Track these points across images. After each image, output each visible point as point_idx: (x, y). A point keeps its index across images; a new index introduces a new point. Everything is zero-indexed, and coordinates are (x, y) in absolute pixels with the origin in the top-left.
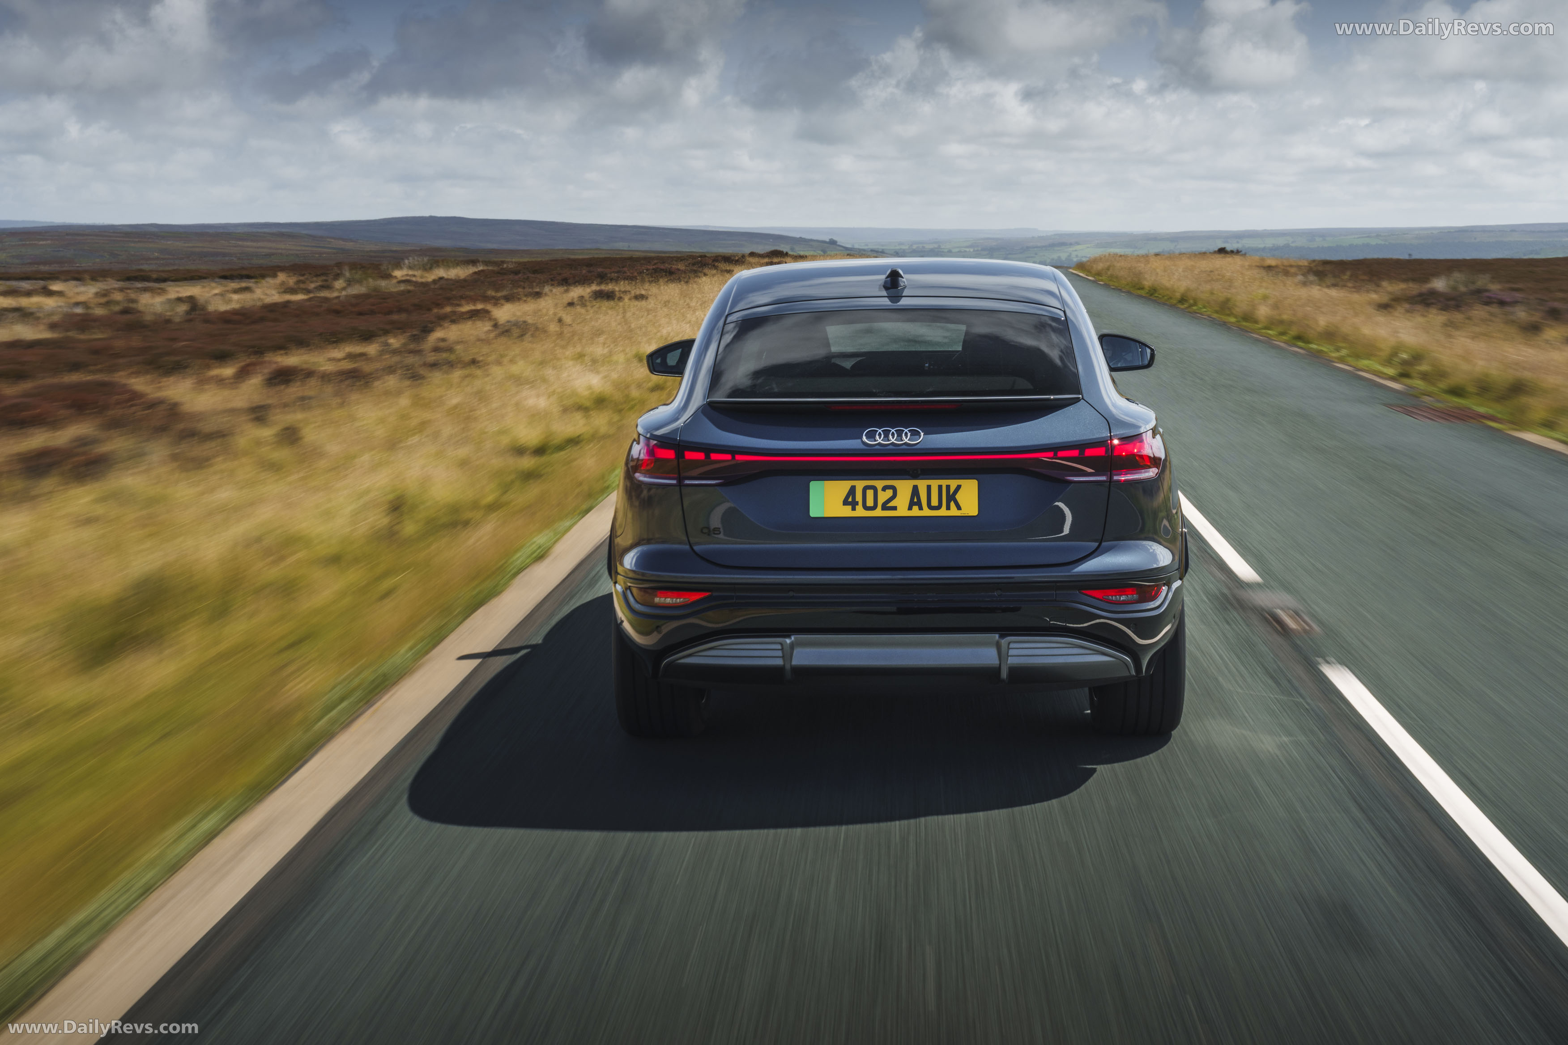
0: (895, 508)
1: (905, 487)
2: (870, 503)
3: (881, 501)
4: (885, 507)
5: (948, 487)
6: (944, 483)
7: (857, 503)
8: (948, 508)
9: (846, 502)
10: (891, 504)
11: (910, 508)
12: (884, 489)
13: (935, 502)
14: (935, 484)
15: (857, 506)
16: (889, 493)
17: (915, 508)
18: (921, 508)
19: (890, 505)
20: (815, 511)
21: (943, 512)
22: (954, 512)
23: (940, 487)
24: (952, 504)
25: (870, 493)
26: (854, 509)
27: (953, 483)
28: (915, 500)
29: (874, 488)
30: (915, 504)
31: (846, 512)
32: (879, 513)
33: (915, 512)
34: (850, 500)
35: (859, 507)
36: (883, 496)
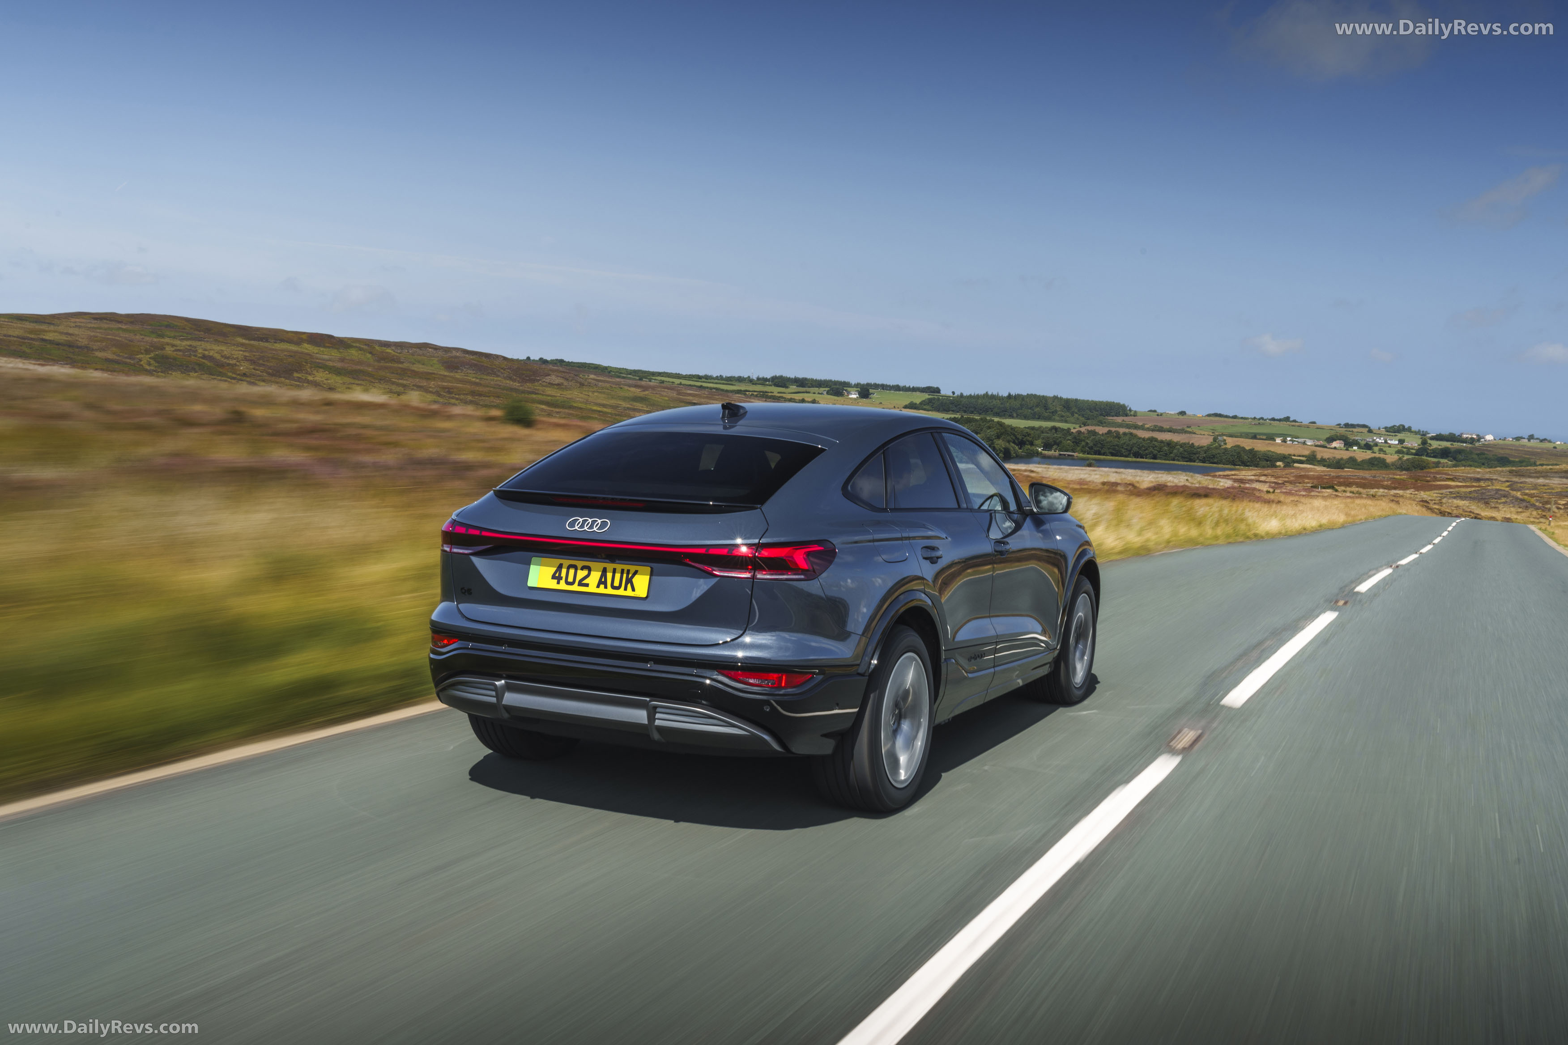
0: (587, 585)
1: (596, 568)
2: (570, 579)
3: (578, 578)
4: (580, 584)
5: (627, 571)
6: (625, 567)
7: (561, 578)
8: (626, 589)
9: (554, 577)
11: (598, 586)
12: (581, 568)
13: (616, 584)
14: (618, 567)
15: (561, 581)
17: (602, 586)
18: (606, 587)
19: (584, 582)
20: (532, 582)
21: (621, 592)
22: (629, 592)
23: (622, 571)
24: (629, 585)
25: (572, 571)
26: (558, 583)
27: (631, 569)
28: (603, 580)
29: (574, 567)
30: (603, 583)
31: (553, 584)
32: (575, 588)
33: (602, 590)
34: (557, 575)
35: (563, 582)
36: (580, 574)
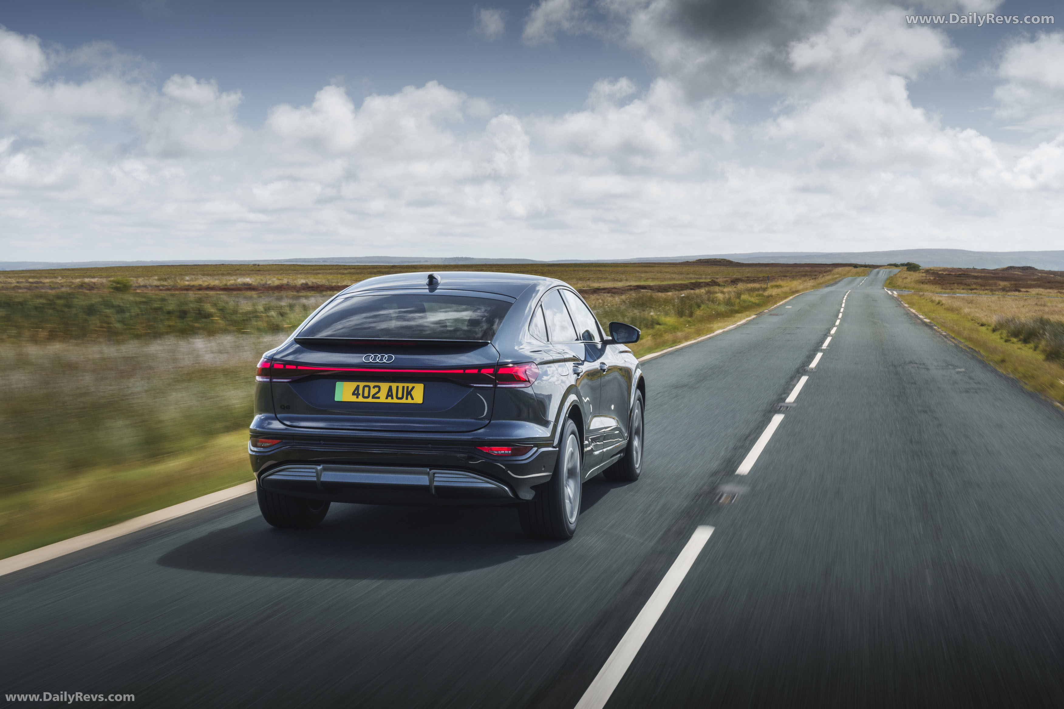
0: (379, 398)
1: (385, 386)
2: (366, 395)
3: (372, 394)
4: (374, 397)
5: (408, 387)
6: (406, 385)
7: (359, 394)
8: (407, 399)
9: (353, 394)
10: (377, 396)
11: (387, 398)
12: (374, 387)
13: (400, 395)
14: (401, 385)
15: (359, 396)
16: (377, 389)
17: (390, 398)
18: (392, 398)
20: (338, 398)
21: (404, 401)
22: (410, 401)
23: (403, 387)
24: (409, 397)
25: (367, 389)
26: (357, 397)
27: (410, 385)
28: (390, 394)
29: (369, 387)
30: (390, 396)
31: (354, 399)
32: (370, 400)
33: (390, 400)
34: (356, 392)
36: (373, 391)
